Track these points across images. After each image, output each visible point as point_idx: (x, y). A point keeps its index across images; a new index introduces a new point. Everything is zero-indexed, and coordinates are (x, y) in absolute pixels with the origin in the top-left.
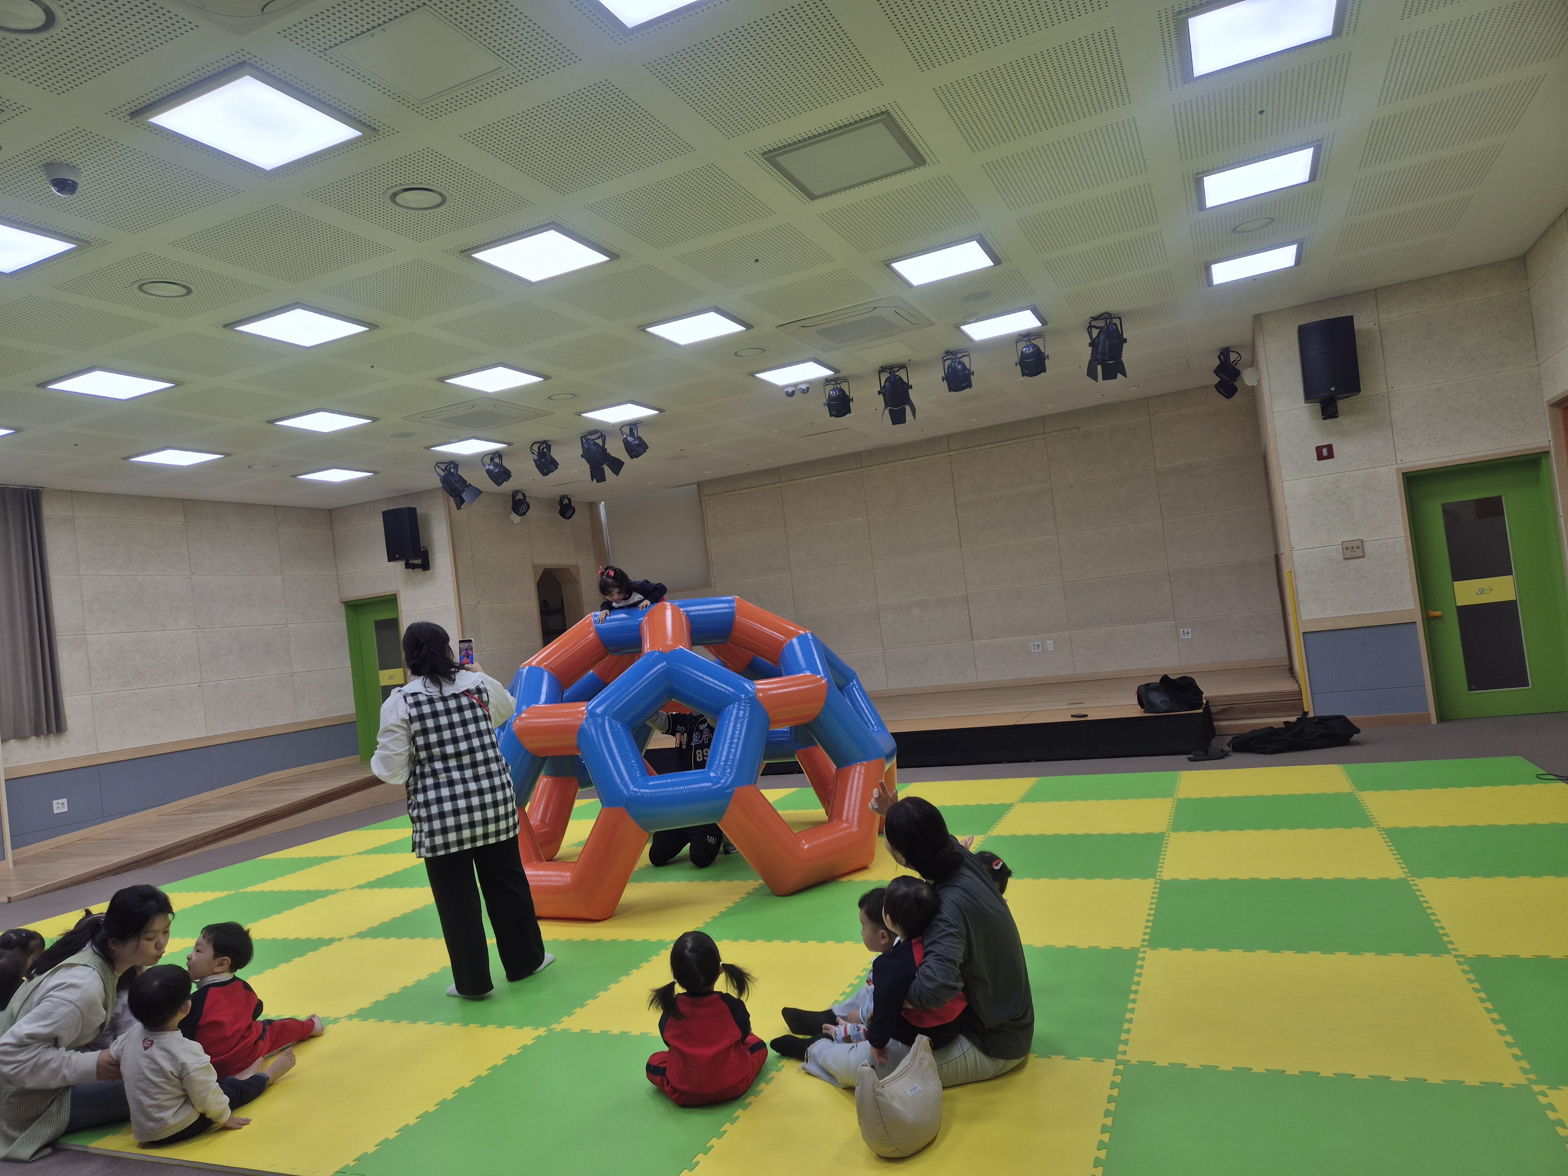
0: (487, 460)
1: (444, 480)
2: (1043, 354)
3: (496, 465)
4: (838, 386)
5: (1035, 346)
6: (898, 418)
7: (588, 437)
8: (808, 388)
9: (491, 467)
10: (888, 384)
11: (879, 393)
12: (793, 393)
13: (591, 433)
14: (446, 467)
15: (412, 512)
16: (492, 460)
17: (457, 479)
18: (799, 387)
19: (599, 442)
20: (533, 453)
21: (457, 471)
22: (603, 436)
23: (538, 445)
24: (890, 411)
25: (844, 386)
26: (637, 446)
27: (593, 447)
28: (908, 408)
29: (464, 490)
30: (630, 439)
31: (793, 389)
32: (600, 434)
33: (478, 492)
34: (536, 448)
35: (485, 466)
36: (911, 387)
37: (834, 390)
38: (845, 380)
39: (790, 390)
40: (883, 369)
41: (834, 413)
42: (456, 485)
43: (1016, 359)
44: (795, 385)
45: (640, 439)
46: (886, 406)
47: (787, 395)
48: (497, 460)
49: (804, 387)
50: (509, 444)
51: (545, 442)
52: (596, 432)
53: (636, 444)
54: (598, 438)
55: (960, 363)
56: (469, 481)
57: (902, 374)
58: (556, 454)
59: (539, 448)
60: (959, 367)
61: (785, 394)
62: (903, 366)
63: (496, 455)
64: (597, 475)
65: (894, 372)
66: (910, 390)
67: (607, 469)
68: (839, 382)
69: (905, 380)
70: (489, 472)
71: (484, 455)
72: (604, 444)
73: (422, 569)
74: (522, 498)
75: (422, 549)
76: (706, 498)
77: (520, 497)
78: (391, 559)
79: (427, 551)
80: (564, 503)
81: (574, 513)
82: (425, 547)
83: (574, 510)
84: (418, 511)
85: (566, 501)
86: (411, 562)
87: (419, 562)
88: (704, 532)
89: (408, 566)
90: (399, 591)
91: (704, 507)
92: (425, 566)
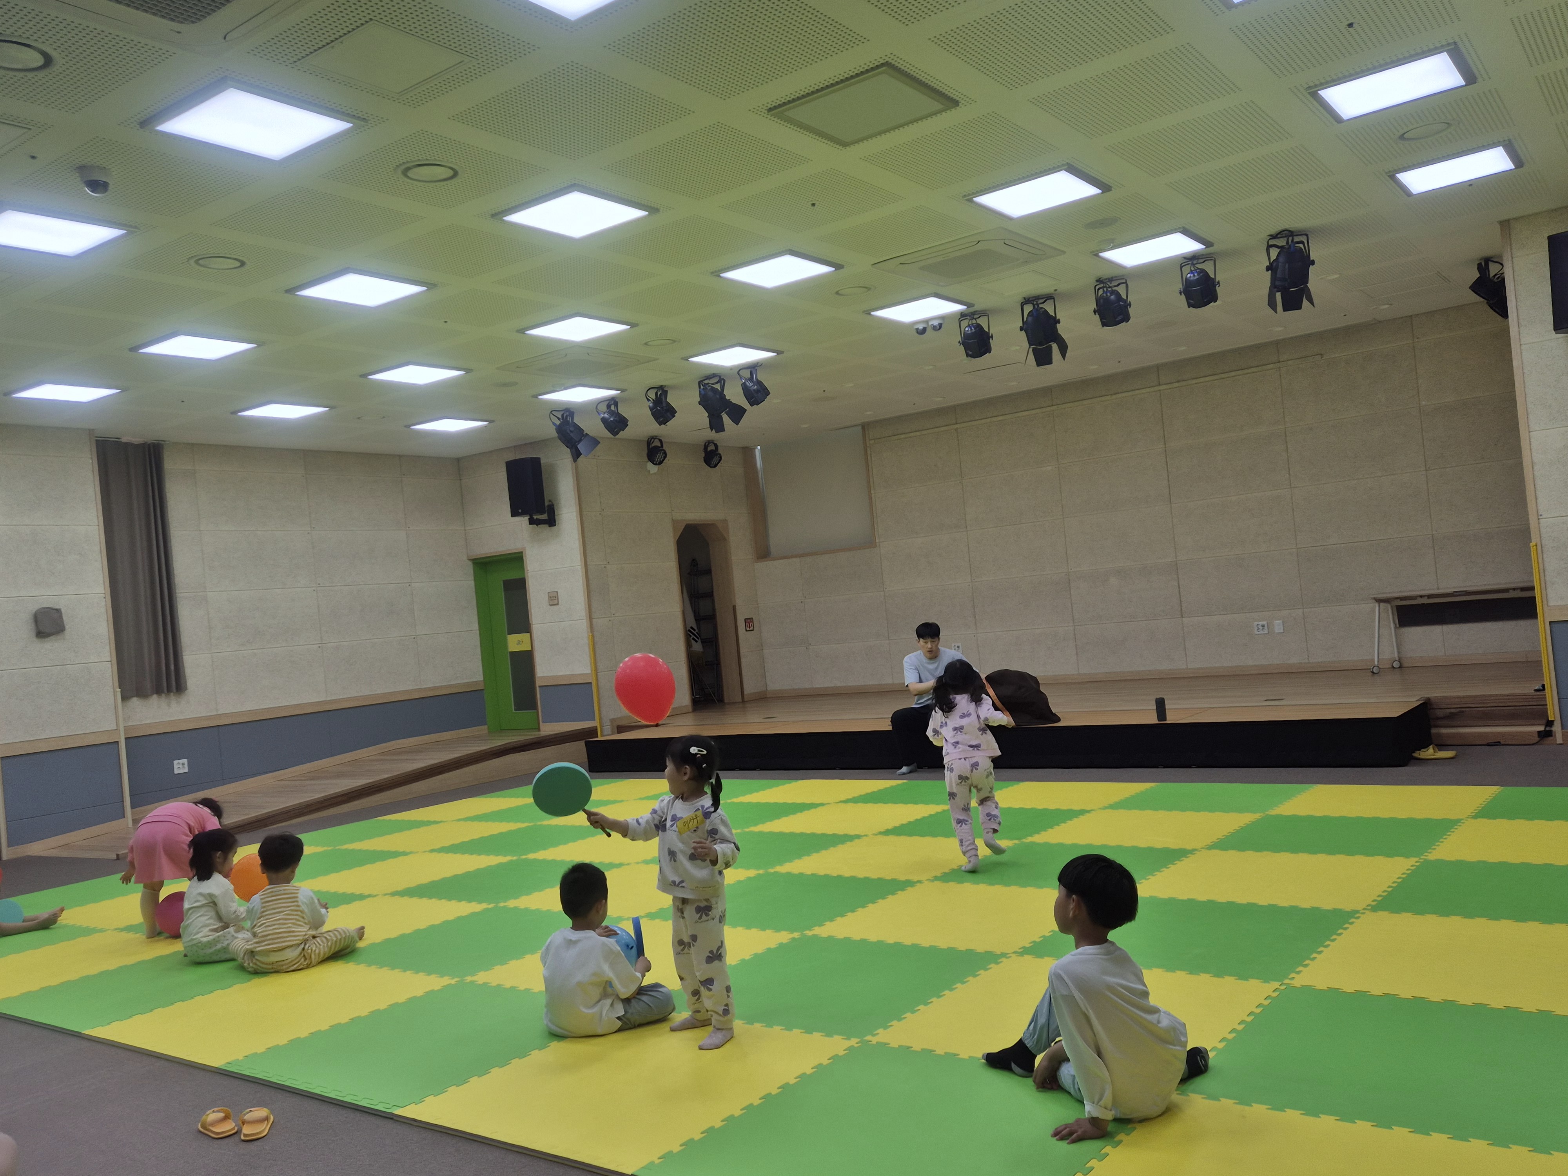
0: (604, 408)
1: (560, 430)
2: (1213, 280)
3: (612, 413)
4: (974, 321)
5: (1203, 271)
6: (1043, 358)
7: (706, 382)
8: (940, 325)
9: (606, 415)
10: (1030, 319)
11: (1021, 329)
12: (923, 331)
13: (709, 377)
14: (563, 415)
15: (536, 462)
16: (609, 406)
17: (572, 429)
18: (930, 323)
19: (718, 386)
20: (648, 400)
21: (572, 419)
22: (722, 380)
23: (655, 390)
24: (1034, 350)
25: (983, 322)
26: (757, 391)
27: (710, 394)
28: (1055, 346)
29: (580, 440)
30: (749, 384)
31: (925, 326)
32: (716, 380)
33: (595, 442)
34: (652, 395)
35: (599, 414)
36: (1059, 321)
37: (969, 326)
38: (983, 313)
39: (921, 327)
40: (1027, 301)
41: (970, 353)
42: (571, 434)
43: (1180, 286)
44: (926, 321)
45: (759, 383)
46: (1030, 344)
47: (917, 332)
48: (613, 408)
49: (936, 323)
50: (622, 391)
51: (661, 388)
52: (714, 376)
53: (754, 390)
54: (717, 383)
55: (1114, 292)
56: (586, 430)
57: (1049, 307)
58: (672, 399)
59: (656, 393)
60: (1113, 297)
61: (915, 332)
62: (1049, 297)
63: (612, 402)
64: (716, 425)
65: (1038, 305)
66: (1058, 325)
67: (726, 419)
68: (976, 316)
69: (1052, 313)
70: (604, 420)
71: (600, 401)
72: (723, 388)
73: (547, 525)
74: (660, 445)
75: (547, 503)
76: (872, 442)
77: (657, 443)
78: (514, 514)
79: (553, 505)
80: (709, 449)
81: (720, 460)
82: (550, 501)
83: (721, 458)
84: (542, 461)
85: (711, 447)
86: (535, 517)
87: (544, 517)
88: (869, 482)
89: (532, 522)
90: (524, 549)
91: (869, 452)
92: (551, 521)
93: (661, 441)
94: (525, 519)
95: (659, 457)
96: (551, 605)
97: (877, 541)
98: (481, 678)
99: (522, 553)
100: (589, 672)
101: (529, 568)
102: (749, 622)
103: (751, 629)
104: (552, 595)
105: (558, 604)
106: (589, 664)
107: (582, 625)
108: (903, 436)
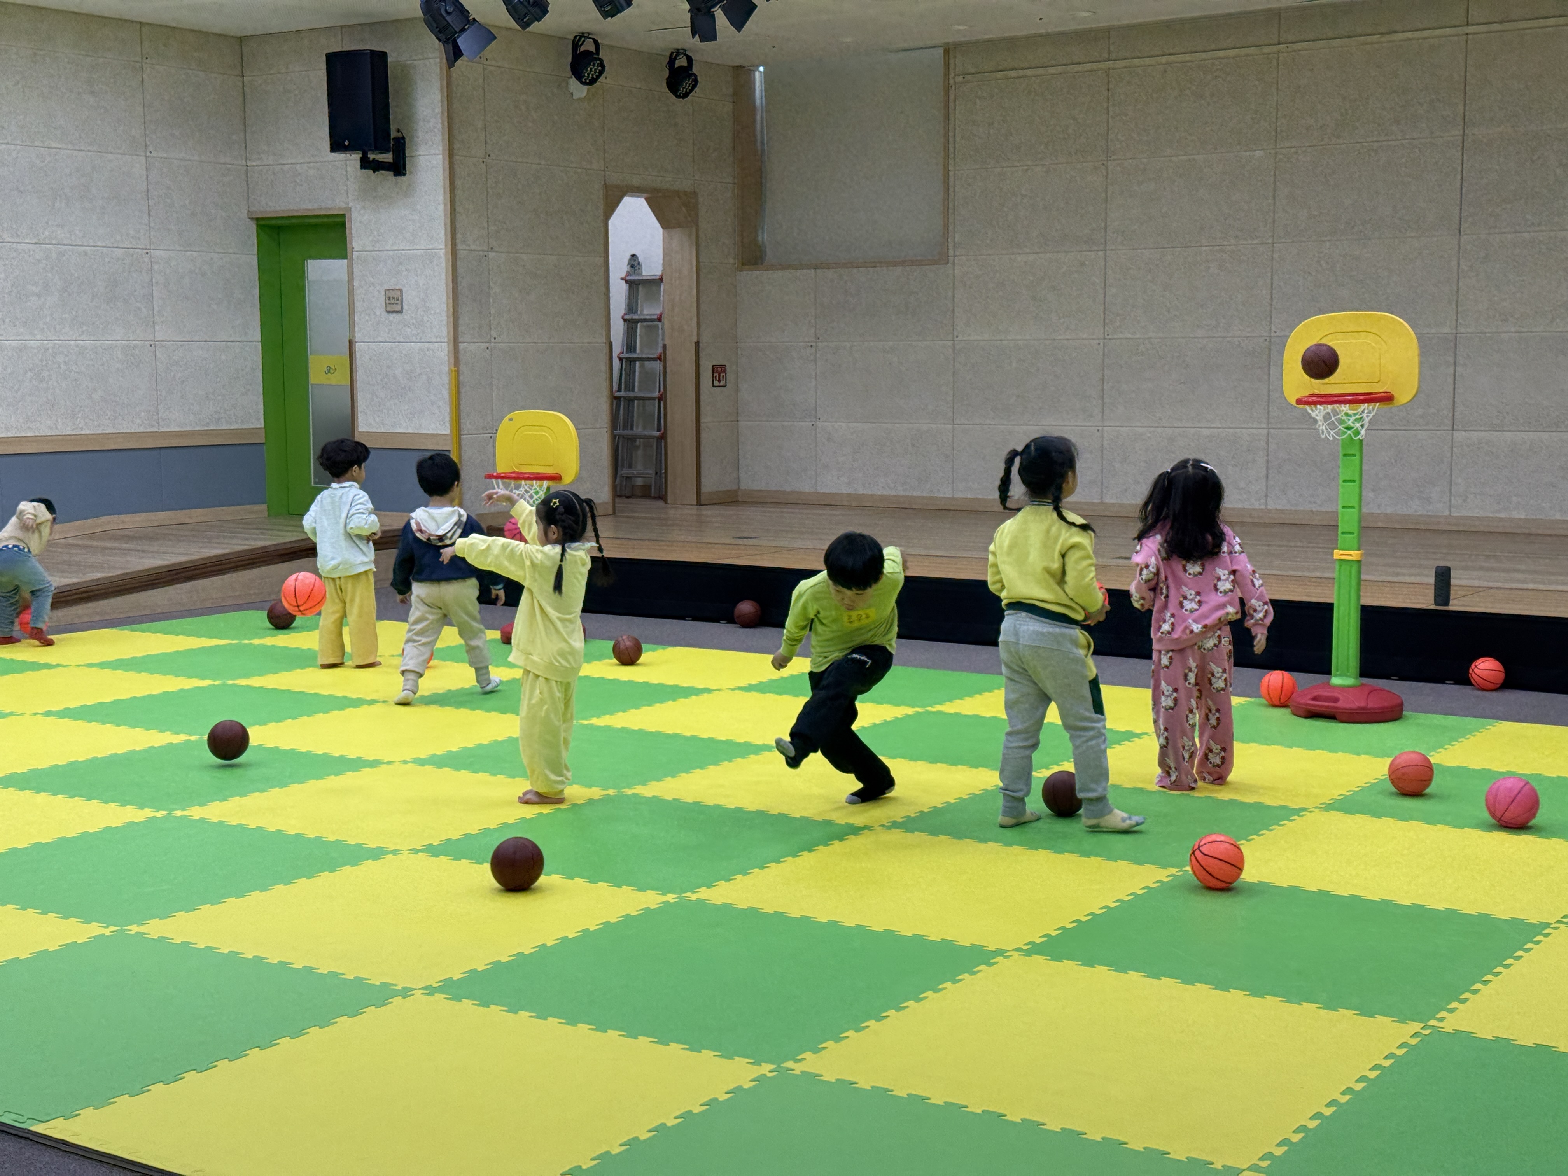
15: (379, 58)
17: (450, 9)
29: (463, 30)
42: (448, 18)
64: (702, 27)
73: (392, 173)
74: (594, 51)
75: (394, 134)
76: (960, 79)
77: (588, 46)
78: (336, 146)
79: (403, 138)
80: (678, 64)
81: (694, 86)
82: (399, 131)
83: (696, 82)
84: (389, 60)
85: (682, 62)
86: (371, 156)
87: (388, 157)
88: (946, 149)
89: (365, 164)
90: (350, 209)
91: (952, 97)
92: (398, 167)
93: (596, 43)
94: (355, 158)
95: (591, 71)
96: (389, 312)
97: (951, 252)
98: (261, 424)
99: (344, 215)
100: (448, 432)
101: (354, 244)
102: (719, 371)
103: (722, 383)
104: (391, 294)
105: (401, 312)
106: (447, 419)
107: (442, 352)
108: (1013, 74)
